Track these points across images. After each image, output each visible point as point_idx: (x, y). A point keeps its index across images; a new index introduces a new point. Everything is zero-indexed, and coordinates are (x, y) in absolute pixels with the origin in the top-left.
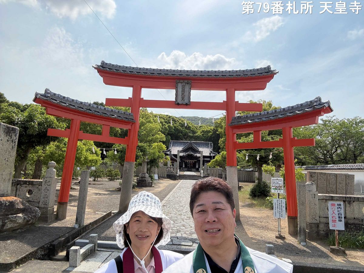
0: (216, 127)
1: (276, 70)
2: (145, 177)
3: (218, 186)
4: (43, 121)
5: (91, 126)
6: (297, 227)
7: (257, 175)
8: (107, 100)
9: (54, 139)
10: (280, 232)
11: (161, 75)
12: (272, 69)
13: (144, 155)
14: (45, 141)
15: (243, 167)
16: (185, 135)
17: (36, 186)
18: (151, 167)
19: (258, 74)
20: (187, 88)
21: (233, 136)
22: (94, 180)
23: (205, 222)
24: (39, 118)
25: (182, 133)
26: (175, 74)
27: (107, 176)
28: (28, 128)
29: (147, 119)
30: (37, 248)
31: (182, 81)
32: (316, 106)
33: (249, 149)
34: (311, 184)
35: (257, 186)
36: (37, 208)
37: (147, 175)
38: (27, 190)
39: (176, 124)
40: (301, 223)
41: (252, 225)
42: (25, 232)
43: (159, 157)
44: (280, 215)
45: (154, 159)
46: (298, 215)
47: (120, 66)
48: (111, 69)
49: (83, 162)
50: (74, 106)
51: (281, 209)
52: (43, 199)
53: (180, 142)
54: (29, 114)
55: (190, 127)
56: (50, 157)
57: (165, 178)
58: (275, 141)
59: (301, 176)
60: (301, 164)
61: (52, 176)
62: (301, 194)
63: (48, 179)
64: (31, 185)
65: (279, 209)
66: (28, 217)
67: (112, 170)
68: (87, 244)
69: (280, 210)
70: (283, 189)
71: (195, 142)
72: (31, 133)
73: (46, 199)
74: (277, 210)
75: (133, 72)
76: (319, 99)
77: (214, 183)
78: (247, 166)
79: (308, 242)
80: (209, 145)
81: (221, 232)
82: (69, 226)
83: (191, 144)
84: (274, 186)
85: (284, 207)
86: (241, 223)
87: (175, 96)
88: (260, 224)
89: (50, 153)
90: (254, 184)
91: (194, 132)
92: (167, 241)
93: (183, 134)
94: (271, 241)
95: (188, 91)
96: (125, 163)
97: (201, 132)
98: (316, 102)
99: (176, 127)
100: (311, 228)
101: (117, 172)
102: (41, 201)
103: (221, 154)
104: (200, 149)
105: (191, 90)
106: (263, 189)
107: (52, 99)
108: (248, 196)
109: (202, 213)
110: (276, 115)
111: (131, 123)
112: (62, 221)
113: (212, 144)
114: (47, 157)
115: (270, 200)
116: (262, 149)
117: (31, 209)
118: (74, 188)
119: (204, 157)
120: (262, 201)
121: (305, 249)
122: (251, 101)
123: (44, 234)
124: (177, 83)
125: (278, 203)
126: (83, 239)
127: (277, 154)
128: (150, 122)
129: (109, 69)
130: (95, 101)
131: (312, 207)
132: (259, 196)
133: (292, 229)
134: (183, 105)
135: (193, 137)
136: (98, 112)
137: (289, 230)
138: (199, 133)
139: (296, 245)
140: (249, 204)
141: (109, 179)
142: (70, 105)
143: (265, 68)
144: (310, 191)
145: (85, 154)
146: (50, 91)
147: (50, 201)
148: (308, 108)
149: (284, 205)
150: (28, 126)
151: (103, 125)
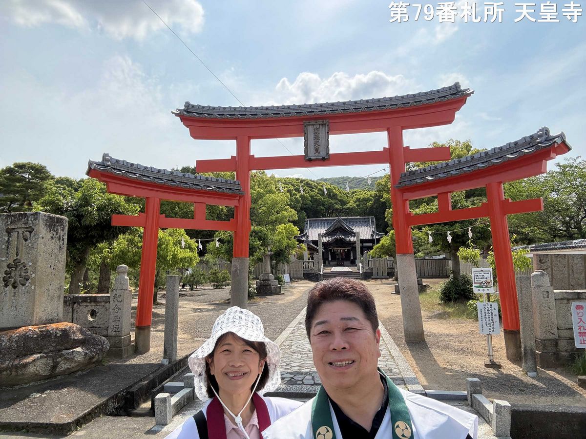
0: (379, 191)
1: (469, 89)
2: (269, 280)
3: (351, 292)
4: (104, 203)
5: (181, 205)
6: (520, 347)
7: (451, 266)
8: (198, 162)
9: (124, 230)
10: (491, 357)
11: (279, 115)
12: (462, 88)
13: (264, 244)
14: (110, 234)
15: (428, 254)
16: (329, 208)
17: (100, 304)
18: (277, 264)
19: (440, 98)
20: (322, 131)
21: (404, 205)
22: (192, 289)
23: (328, 351)
24: (98, 200)
25: (323, 205)
26: (302, 112)
27: (210, 282)
28: (83, 216)
29: (266, 187)
30: (107, 398)
31: (313, 122)
32: (540, 143)
33: (435, 224)
34: (539, 275)
35: (452, 283)
36: (103, 338)
37: (272, 277)
38: (88, 311)
39: (314, 191)
40: (526, 340)
41: (446, 348)
42: (88, 375)
43: (289, 247)
44: (490, 329)
45: (281, 250)
46: (521, 328)
47: (214, 108)
48: (201, 114)
49: (171, 262)
50: (148, 177)
51: (491, 319)
52: (113, 324)
53: (321, 220)
54: (83, 195)
55: (336, 194)
56: (120, 258)
57: (301, 279)
58: (477, 207)
59: (524, 263)
60: (527, 242)
61: (124, 287)
62: (524, 292)
63: (118, 293)
64: (94, 302)
65: (487, 319)
66: (91, 352)
67: (218, 272)
68: (181, 388)
69: (489, 320)
70: (492, 285)
71: (346, 218)
72: (88, 222)
73: (118, 323)
74: (484, 322)
75: (234, 115)
76: (546, 131)
77: (343, 287)
78: (434, 252)
79: (541, 371)
80: (369, 221)
81: (355, 365)
82: (154, 362)
83: (339, 221)
84: (476, 282)
85: (495, 315)
86: (427, 346)
87: (304, 148)
88: (459, 344)
89: (120, 251)
90: (447, 280)
91: (343, 203)
92: (276, 383)
93: (325, 206)
94: (477, 371)
95: (324, 138)
96: (234, 259)
97: (355, 202)
98: (540, 136)
99: (313, 196)
100: (545, 347)
101: (226, 273)
102: (111, 327)
103: (390, 234)
104: (356, 229)
105: (330, 136)
106: (462, 288)
107: (114, 168)
108: (438, 301)
109: (323, 335)
110: (473, 164)
111: (237, 196)
112: (144, 355)
113: (374, 220)
114: (115, 259)
115: (474, 305)
116: (456, 222)
117: (94, 339)
118: (161, 303)
119: (362, 241)
120: (463, 307)
121: (535, 382)
122: (434, 143)
123: (117, 376)
124: (305, 126)
125: (486, 310)
126: (176, 382)
127: (482, 228)
128: (270, 192)
129: (197, 113)
130: (185, 166)
131: (544, 313)
132: (455, 300)
133: (513, 351)
134: (317, 161)
135: (342, 210)
136: (186, 183)
137: (507, 353)
138: (351, 204)
139: (520, 377)
140: (440, 314)
141: (214, 285)
142: (142, 175)
143: (450, 88)
144: (539, 286)
145: (173, 249)
146: (110, 157)
147: (124, 325)
148: (527, 149)
149: (496, 312)
150: (83, 213)
151: (195, 202)
